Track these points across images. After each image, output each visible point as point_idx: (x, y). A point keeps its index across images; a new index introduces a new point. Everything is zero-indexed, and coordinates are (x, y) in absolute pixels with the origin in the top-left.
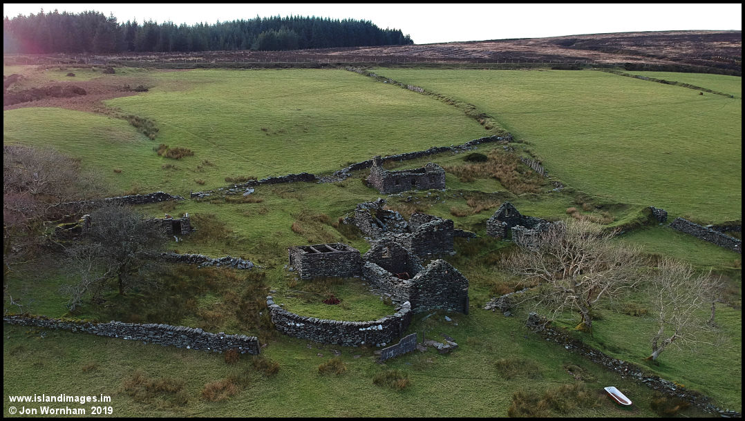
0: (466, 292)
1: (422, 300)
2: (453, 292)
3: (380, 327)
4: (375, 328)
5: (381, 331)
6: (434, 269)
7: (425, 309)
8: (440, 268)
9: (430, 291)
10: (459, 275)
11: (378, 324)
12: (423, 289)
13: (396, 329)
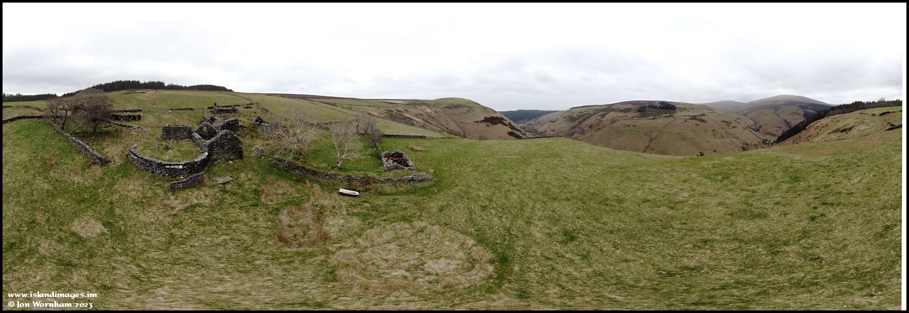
0: (241, 148)
1: (215, 152)
2: (234, 147)
3: (181, 167)
4: (177, 167)
5: (181, 169)
6: (223, 135)
7: (218, 157)
8: (226, 135)
9: (221, 147)
10: (238, 139)
11: (179, 165)
12: (217, 146)
13: (192, 168)
